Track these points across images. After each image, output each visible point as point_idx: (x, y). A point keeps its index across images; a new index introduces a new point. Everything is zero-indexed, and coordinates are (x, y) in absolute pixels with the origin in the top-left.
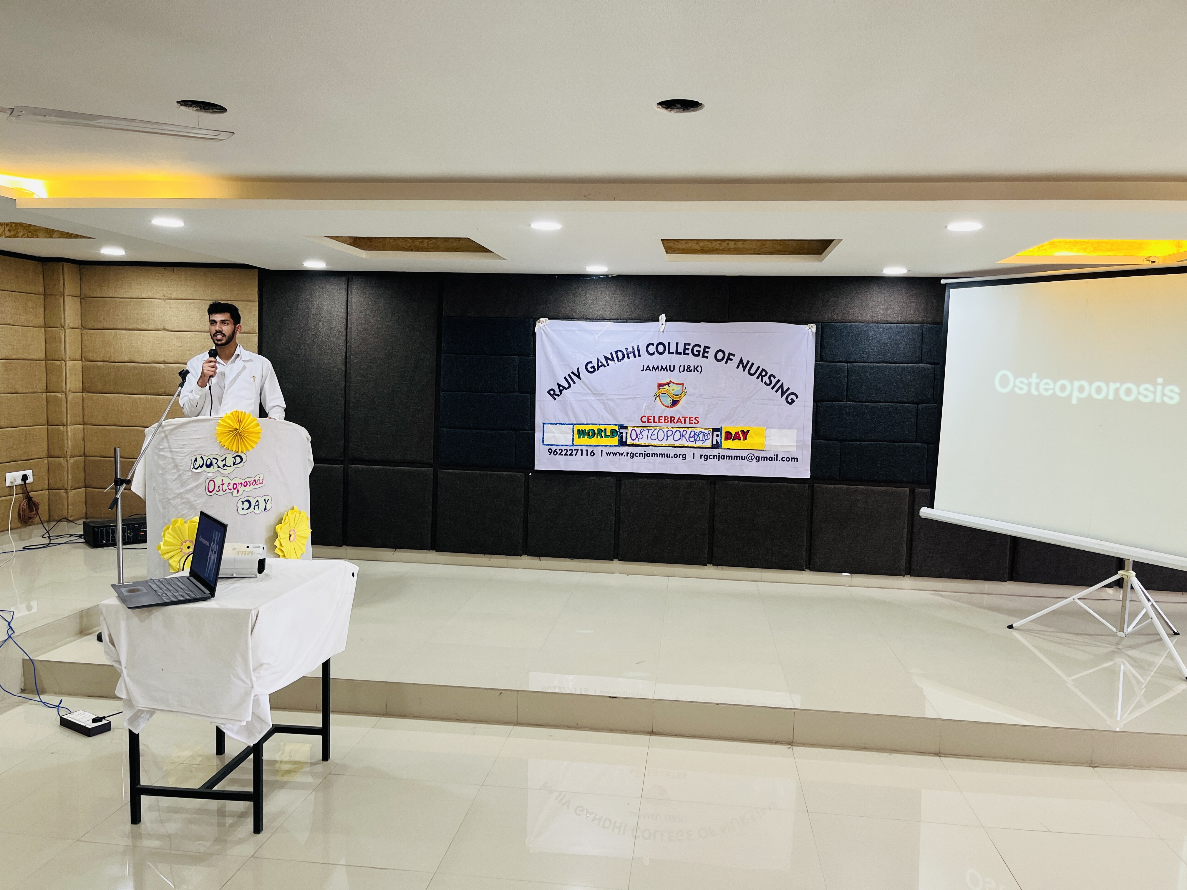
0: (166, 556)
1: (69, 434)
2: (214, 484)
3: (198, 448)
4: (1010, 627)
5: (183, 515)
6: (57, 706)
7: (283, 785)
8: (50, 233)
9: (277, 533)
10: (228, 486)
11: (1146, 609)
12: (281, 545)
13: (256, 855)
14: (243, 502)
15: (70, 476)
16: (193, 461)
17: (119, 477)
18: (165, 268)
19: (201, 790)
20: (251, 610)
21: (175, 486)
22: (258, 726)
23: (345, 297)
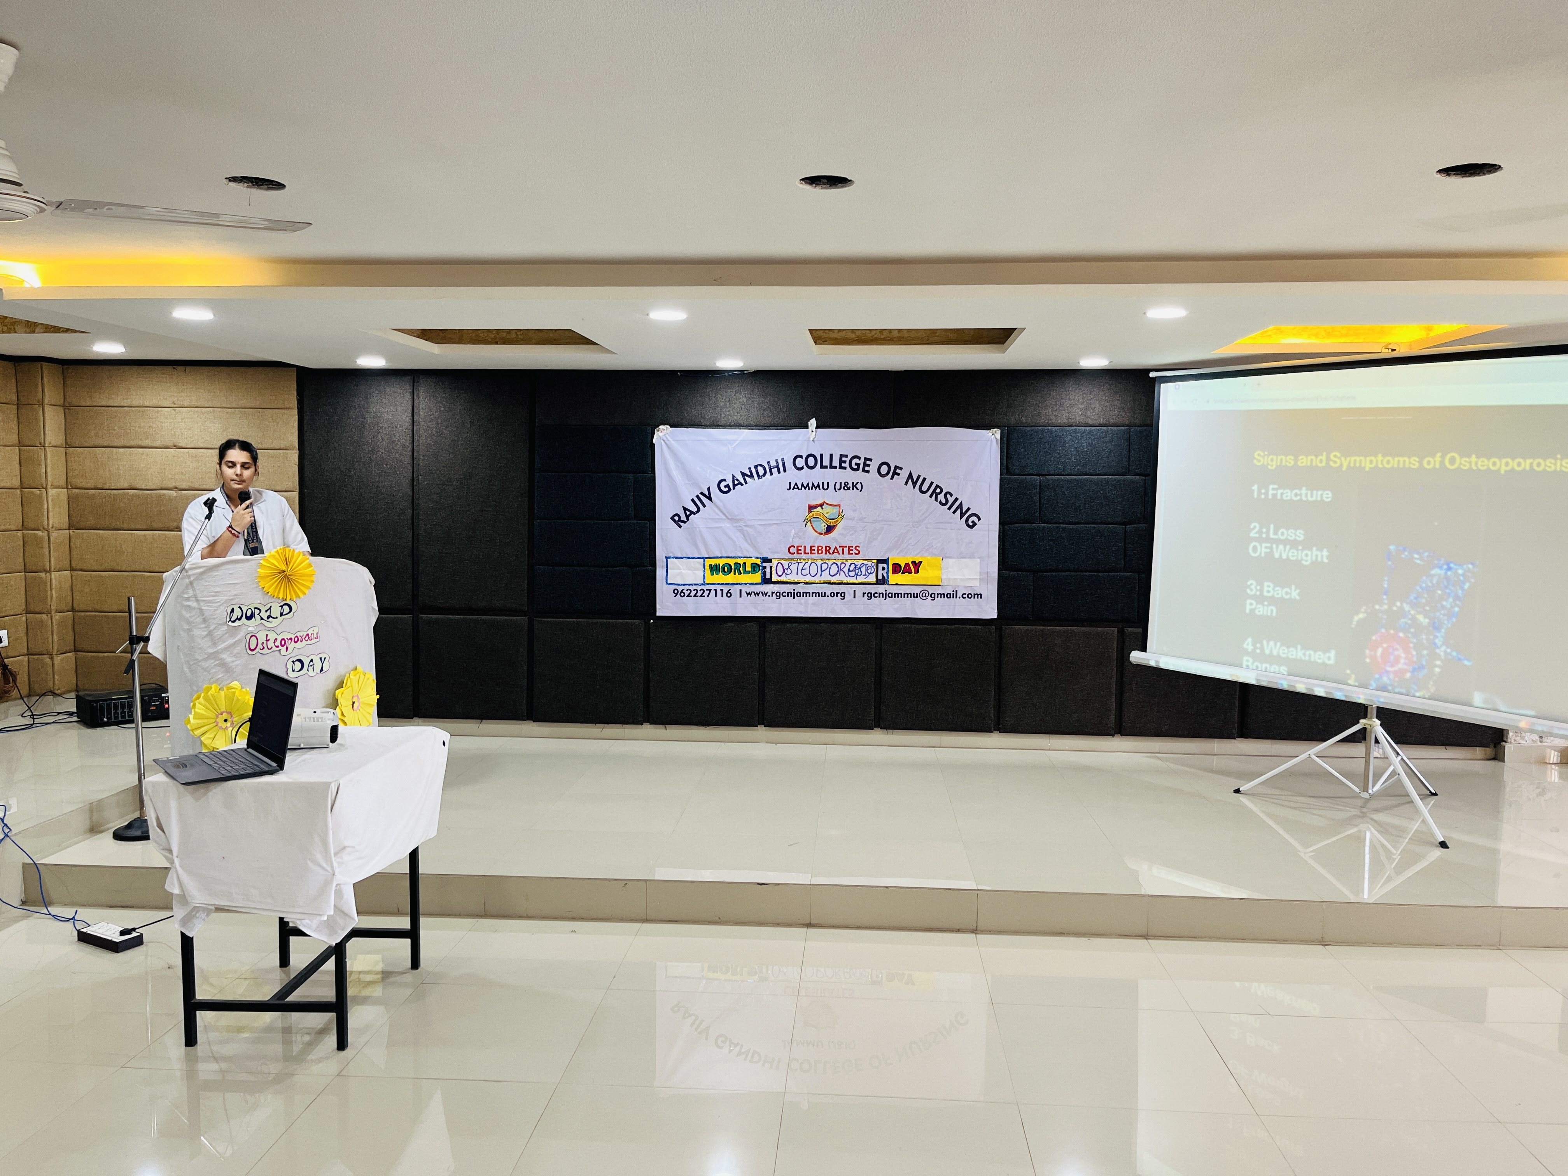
0: (198, 733)
1: (54, 582)
2: (256, 640)
3: (235, 595)
4: (1237, 791)
5: (218, 679)
6: (70, 919)
7: (363, 1000)
8: (31, 327)
9: (337, 700)
10: (274, 643)
11: (1394, 765)
12: (343, 714)
13: (342, 1073)
14: (293, 662)
15: (55, 636)
16: (229, 612)
17: (134, 634)
18: (174, 368)
19: (272, 1002)
20: (331, 783)
21: (205, 644)
22: (340, 921)
23: (410, 402)
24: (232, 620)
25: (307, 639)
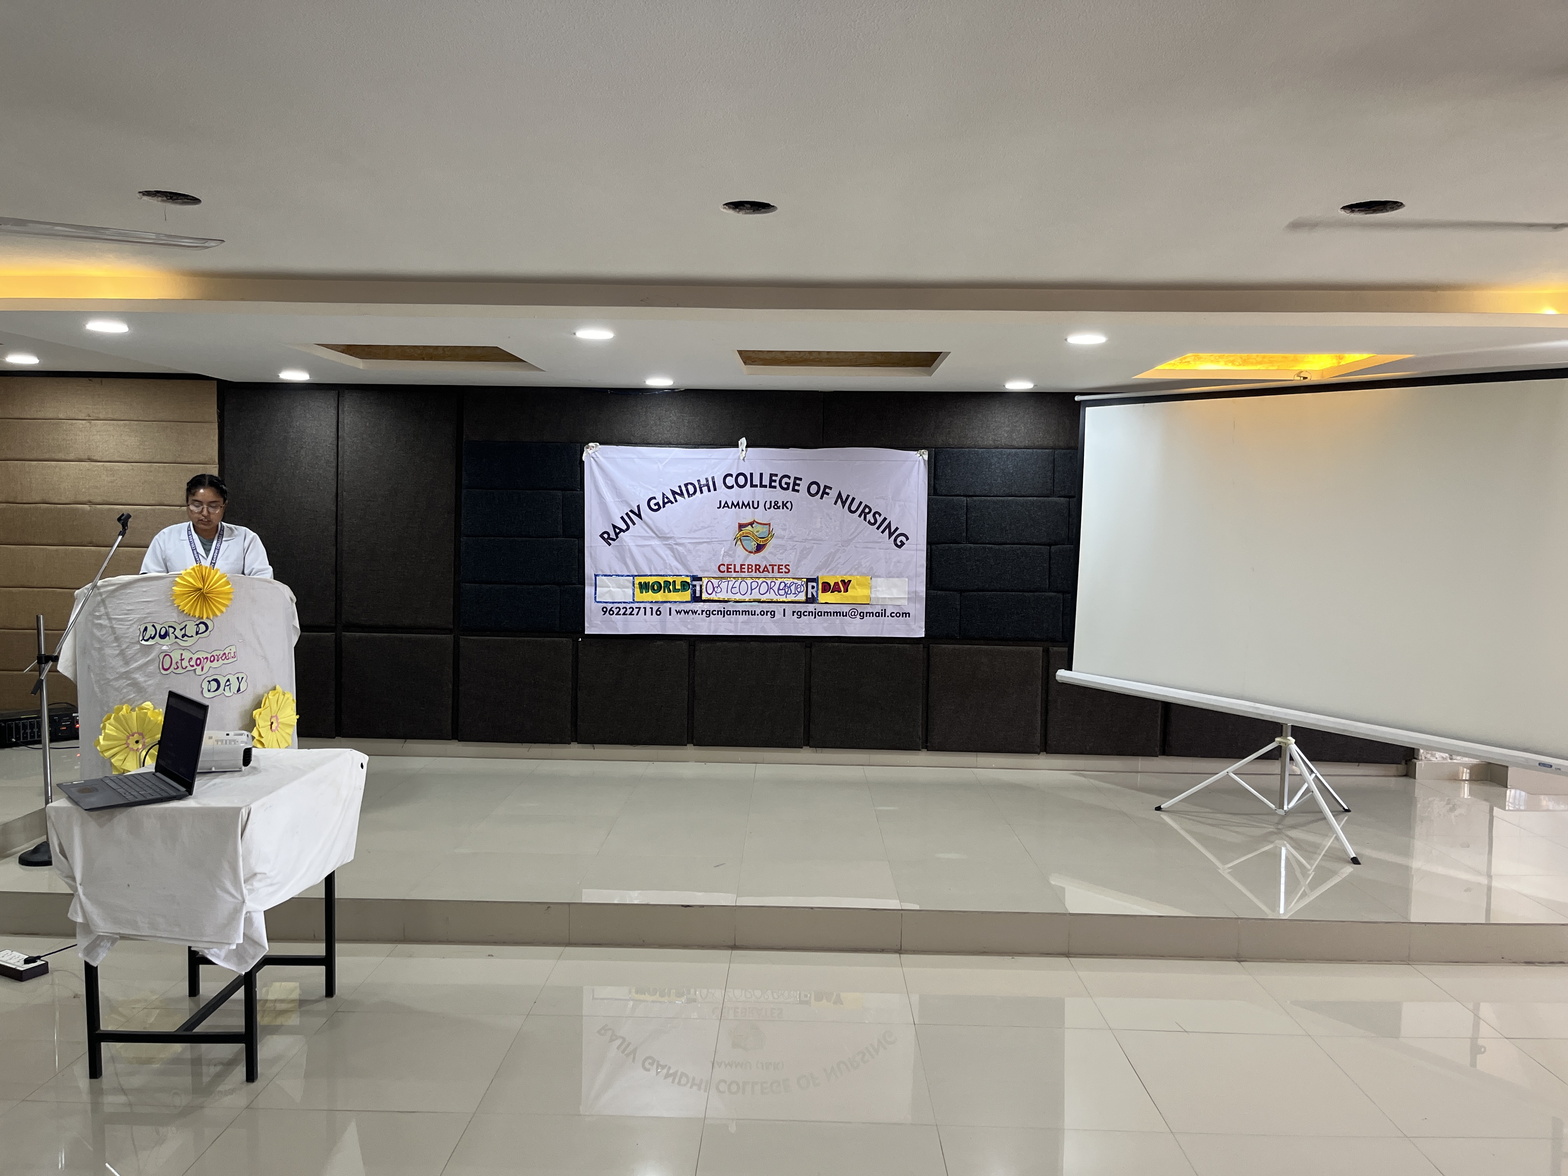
0: (107, 754)
2: (170, 659)
3: (149, 613)
4: (1159, 809)
5: (129, 700)
7: (274, 1030)
9: (255, 720)
10: (189, 662)
11: (1308, 783)
12: (260, 735)
13: (250, 1107)
14: (209, 681)
16: (142, 631)
17: (43, 653)
18: (90, 380)
19: (178, 1033)
20: (240, 809)
21: (117, 663)
22: (251, 950)
23: (335, 417)
24: (145, 638)
25: (223, 658)
